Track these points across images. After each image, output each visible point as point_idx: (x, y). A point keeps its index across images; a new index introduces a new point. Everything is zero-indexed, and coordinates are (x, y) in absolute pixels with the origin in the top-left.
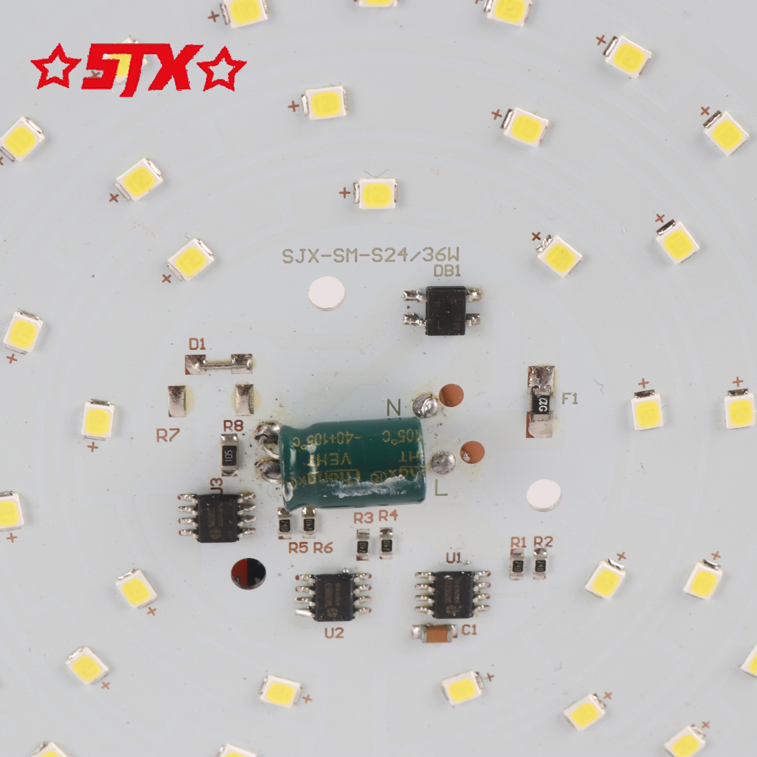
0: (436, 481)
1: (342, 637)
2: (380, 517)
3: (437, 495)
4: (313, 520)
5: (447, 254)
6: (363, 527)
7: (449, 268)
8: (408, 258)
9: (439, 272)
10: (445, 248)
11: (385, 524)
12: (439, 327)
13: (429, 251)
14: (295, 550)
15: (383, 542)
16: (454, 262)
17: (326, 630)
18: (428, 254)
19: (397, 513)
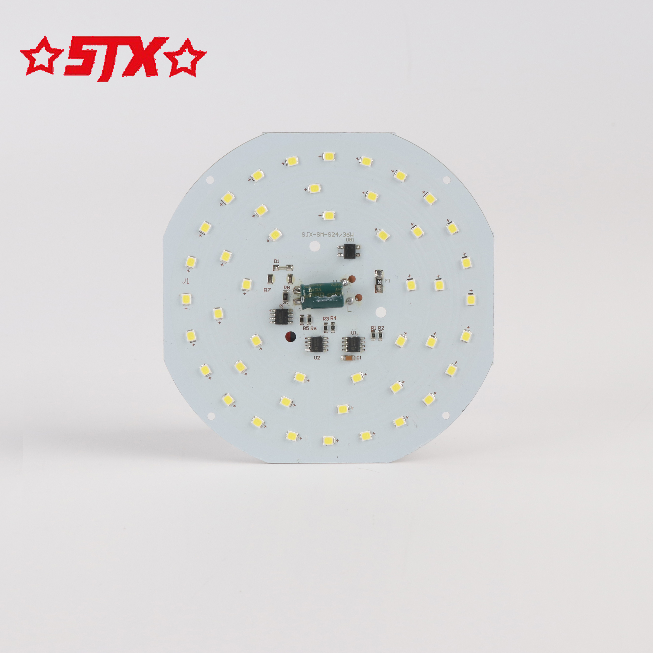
0: (348, 307)
1: (319, 359)
2: (331, 319)
3: (348, 311)
4: (310, 319)
5: (350, 235)
6: (326, 322)
7: (351, 239)
8: (339, 235)
9: (348, 240)
10: (349, 233)
11: (332, 321)
12: (348, 256)
13: (345, 234)
14: (305, 329)
15: (332, 326)
16: (352, 237)
17: (314, 356)
18: (345, 235)
19: (336, 317)
